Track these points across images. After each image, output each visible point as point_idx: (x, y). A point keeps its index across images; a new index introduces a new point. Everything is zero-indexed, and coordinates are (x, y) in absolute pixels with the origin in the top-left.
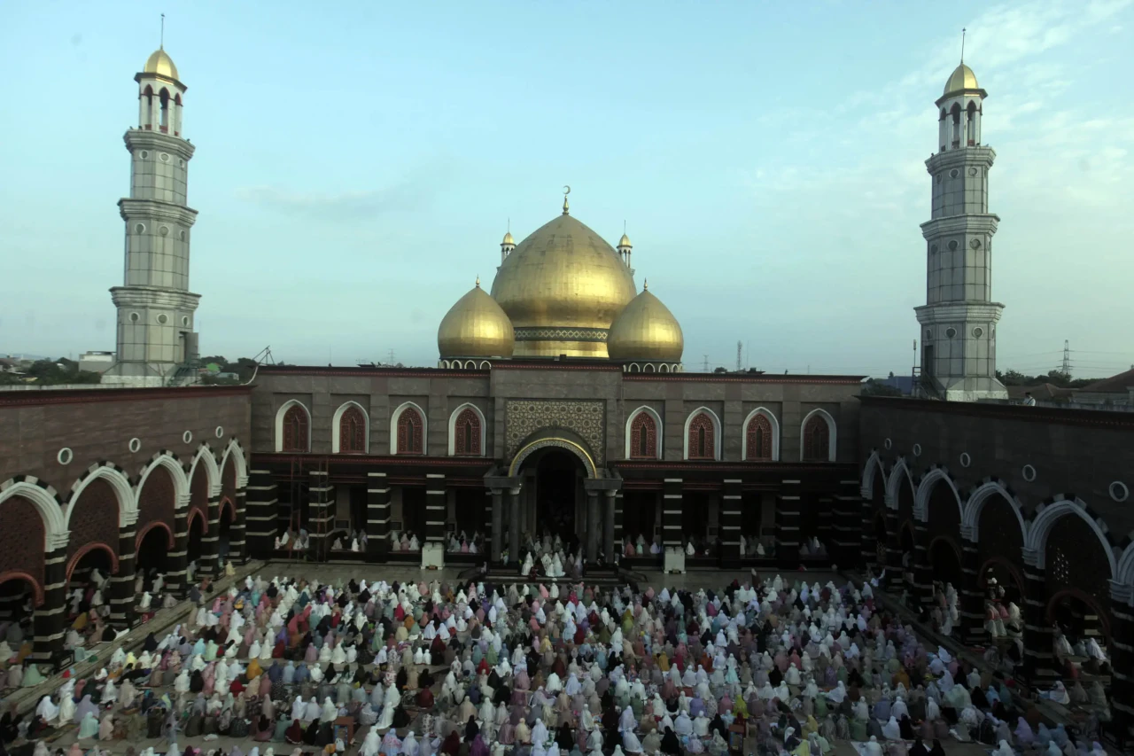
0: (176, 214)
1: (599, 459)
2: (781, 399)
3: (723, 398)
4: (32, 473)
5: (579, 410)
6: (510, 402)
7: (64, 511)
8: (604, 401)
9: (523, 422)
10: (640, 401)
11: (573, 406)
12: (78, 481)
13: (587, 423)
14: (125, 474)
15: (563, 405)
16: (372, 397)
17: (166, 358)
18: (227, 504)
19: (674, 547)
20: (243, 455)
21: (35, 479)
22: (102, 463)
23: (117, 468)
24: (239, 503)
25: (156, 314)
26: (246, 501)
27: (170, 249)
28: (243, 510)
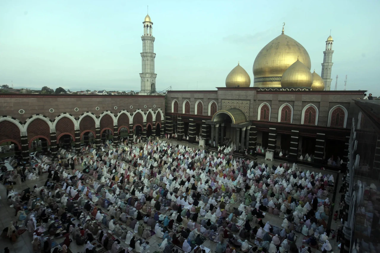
0: (150, 55)
1: (248, 119)
2: (319, 100)
3: (294, 100)
4: (109, 110)
5: (242, 103)
6: (223, 100)
7: (116, 119)
8: (250, 100)
9: (226, 107)
10: (263, 101)
11: (241, 102)
12: (119, 113)
13: (244, 107)
14: (129, 113)
15: (238, 101)
16: (191, 99)
17: (148, 89)
18: (158, 123)
19: (270, 151)
20: (163, 112)
21: (110, 112)
22: (124, 110)
23: (127, 111)
24: (162, 124)
25: (146, 79)
26: (164, 124)
27: (149, 64)
28: (163, 126)
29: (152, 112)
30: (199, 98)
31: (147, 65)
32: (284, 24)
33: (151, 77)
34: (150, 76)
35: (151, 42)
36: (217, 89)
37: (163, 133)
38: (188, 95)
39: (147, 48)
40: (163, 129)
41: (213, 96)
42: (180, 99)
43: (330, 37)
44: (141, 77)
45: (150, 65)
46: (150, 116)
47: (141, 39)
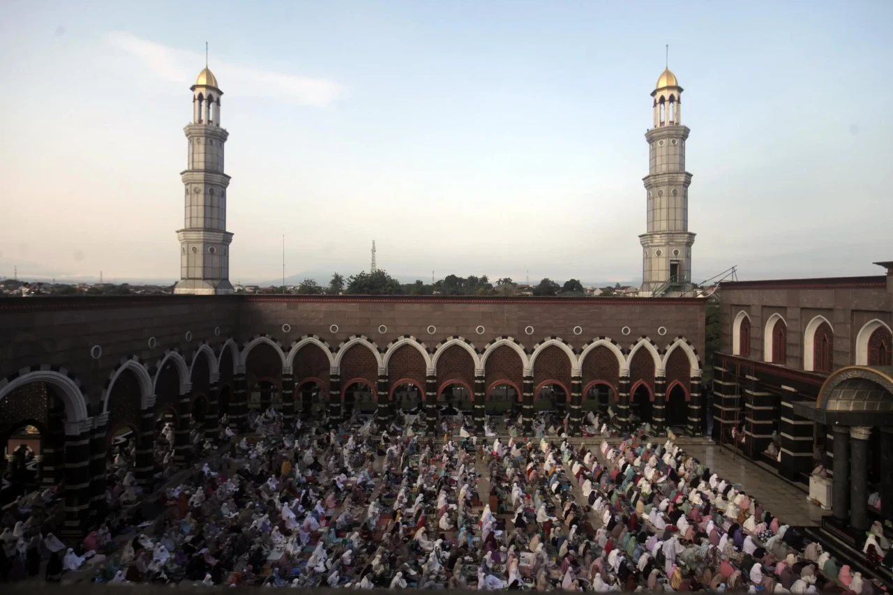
0: (666, 179)
4: (512, 336)
7: (530, 358)
12: (538, 345)
14: (571, 346)
16: (789, 311)
17: (660, 280)
18: (678, 385)
20: (695, 352)
21: (513, 339)
22: (554, 337)
23: (563, 341)
24: (693, 388)
25: (655, 250)
26: (699, 388)
27: (664, 205)
28: (696, 395)
29: (653, 350)
30: (819, 306)
31: (658, 211)
33: (667, 244)
34: (664, 239)
35: (674, 142)
36: (883, 271)
37: (695, 420)
38: (779, 298)
39: (658, 162)
40: (696, 407)
41: (871, 299)
42: (756, 311)
44: (642, 245)
45: (668, 208)
46: (642, 361)
47: (644, 139)
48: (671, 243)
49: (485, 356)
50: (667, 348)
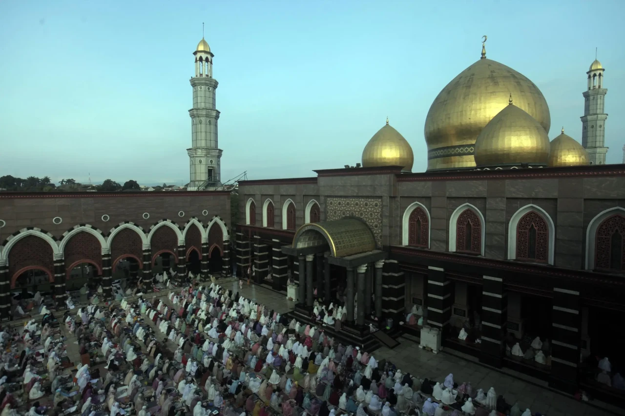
1: (379, 243)
3: (485, 195)
4: (89, 223)
5: (366, 205)
6: (328, 199)
7: (107, 239)
8: (381, 197)
9: (335, 213)
10: (412, 198)
11: (362, 201)
12: (113, 229)
13: (371, 214)
14: (141, 228)
15: (357, 201)
16: (275, 196)
17: (202, 179)
18: (216, 247)
19: (432, 326)
20: (225, 225)
21: (90, 226)
22: (127, 222)
23: (135, 225)
24: (225, 248)
25: (198, 159)
26: (228, 247)
27: (203, 130)
28: (227, 251)
29: (200, 226)
30: (289, 194)
31: (200, 133)
32: (484, 38)
33: (206, 156)
34: (204, 152)
35: (209, 89)
36: (315, 175)
37: (227, 267)
38: (269, 190)
39: (199, 101)
40: (227, 259)
41: (310, 189)
42: (258, 197)
43: (596, 62)
44: (189, 156)
45: (206, 132)
46: (193, 233)
47: (189, 83)
48: (208, 155)
49: (63, 243)
50: (208, 224)
